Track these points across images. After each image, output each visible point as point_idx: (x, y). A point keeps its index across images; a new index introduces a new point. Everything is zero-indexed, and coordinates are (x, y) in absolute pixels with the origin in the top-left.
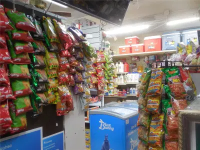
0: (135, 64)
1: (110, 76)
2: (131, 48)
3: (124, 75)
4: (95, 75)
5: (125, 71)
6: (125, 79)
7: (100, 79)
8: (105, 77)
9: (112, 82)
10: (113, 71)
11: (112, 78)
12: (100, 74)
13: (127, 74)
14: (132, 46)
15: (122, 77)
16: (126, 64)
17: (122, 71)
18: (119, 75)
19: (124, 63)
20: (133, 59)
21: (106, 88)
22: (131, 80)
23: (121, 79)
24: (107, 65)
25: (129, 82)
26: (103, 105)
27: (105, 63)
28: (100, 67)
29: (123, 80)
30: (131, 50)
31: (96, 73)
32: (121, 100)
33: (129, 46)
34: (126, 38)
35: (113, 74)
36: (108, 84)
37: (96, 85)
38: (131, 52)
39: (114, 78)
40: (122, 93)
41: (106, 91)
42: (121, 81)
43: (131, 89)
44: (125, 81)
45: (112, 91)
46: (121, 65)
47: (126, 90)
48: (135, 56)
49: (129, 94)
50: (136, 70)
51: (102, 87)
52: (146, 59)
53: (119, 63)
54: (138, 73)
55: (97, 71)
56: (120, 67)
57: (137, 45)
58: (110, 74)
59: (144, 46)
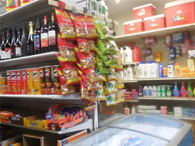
0: (150, 49)
1: (108, 67)
2: (143, 24)
3: (133, 66)
4: (74, 65)
5: (134, 61)
6: (135, 73)
7: (85, 74)
8: (96, 68)
9: (112, 80)
10: (115, 56)
11: (113, 70)
12: (85, 62)
13: (138, 65)
14: (145, 19)
15: (130, 69)
16: (136, 49)
17: (129, 60)
18: (126, 67)
19: (132, 49)
20: (147, 41)
21: (101, 91)
22: (145, 74)
23: (129, 72)
24: (102, 45)
25: (142, 77)
26: (96, 126)
27: (95, 40)
28: (83, 46)
29: (131, 74)
30: (143, 26)
31: (74, 60)
32: (130, 105)
33: (140, 20)
34: (134, 9)
35: (116, 63)
36: (104, 84)
37: (76, 87)
38: (143, 29)
39: (117, 70)
40: (131, 95)
41: (101, 97)
42: (129, 77)
43: (145, 88)
44: (136, 77)
45: (113, 96)
46: (129, 51)
47: (137, 90)
48: (149, 37)
49: (142, 96)
50: (151, 57)
51: (90, 92)
52: (168, 40)
53: (124, 49)
54: (155, 62)
55: (78, 56)
56: (127, 55)
57: (153, 18)
58: (108, 63)
59: (165, 19)
